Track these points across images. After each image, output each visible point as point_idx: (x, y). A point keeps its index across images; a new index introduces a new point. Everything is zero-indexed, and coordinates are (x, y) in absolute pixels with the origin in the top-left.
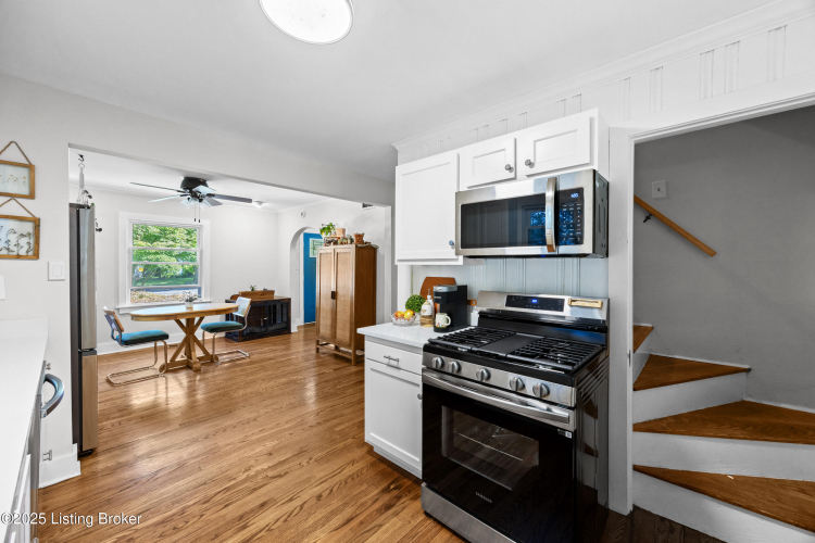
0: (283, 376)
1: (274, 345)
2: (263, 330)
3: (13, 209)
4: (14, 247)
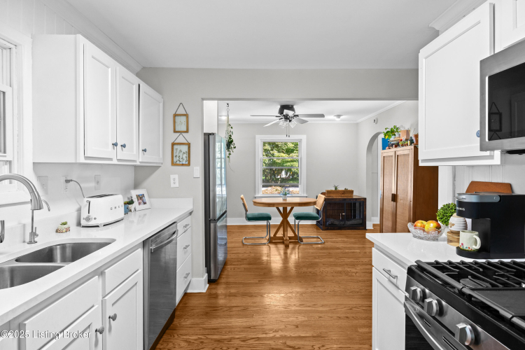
0: (341, 265)
1: (347, 237)
2: (342, 223)
3: (181, 139)
4: (181, 160)
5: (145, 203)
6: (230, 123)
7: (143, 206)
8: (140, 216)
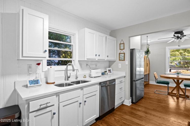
3: (122, 52)
4: (122, 59)
5: (111, 72)
6: (148, 44)
7: (110, 73)
8: (109, 76)
